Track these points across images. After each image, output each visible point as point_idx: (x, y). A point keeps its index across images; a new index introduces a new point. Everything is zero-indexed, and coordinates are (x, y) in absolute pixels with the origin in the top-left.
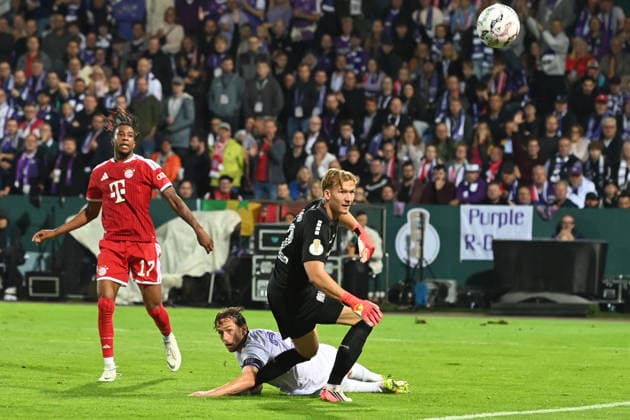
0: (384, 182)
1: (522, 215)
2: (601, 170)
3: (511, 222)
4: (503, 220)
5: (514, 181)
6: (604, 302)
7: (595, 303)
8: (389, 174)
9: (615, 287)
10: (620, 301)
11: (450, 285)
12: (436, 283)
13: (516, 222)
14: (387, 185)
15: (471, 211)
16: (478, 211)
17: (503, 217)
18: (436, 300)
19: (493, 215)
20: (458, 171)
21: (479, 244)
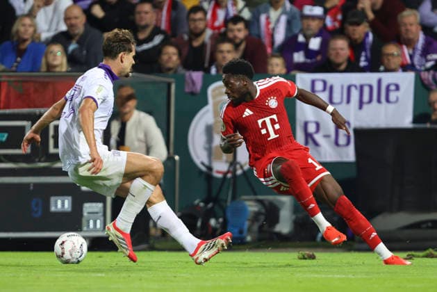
0: (158, 40)
1: (397, 88)
3: (379, 101)
4: (366, 98)
8: (163, 26)
11: (283, 203)
12: (260, 202)
13: (388, 100)
14: (165, 43)
15: (313, 82)
16: (325, 83)
17: (366, 90)
18: (261, 228)
19: (349, 88)
20: (278, 21)
21: (327, 136)
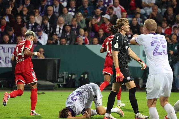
2: (49, 29)
4: (13, 51)
5: (13, 34)
6: (58, 84)
7: (56, 84)
9: (63, 77)
10: (65, 83)
19: (9, 48)
21: (3, 61)
